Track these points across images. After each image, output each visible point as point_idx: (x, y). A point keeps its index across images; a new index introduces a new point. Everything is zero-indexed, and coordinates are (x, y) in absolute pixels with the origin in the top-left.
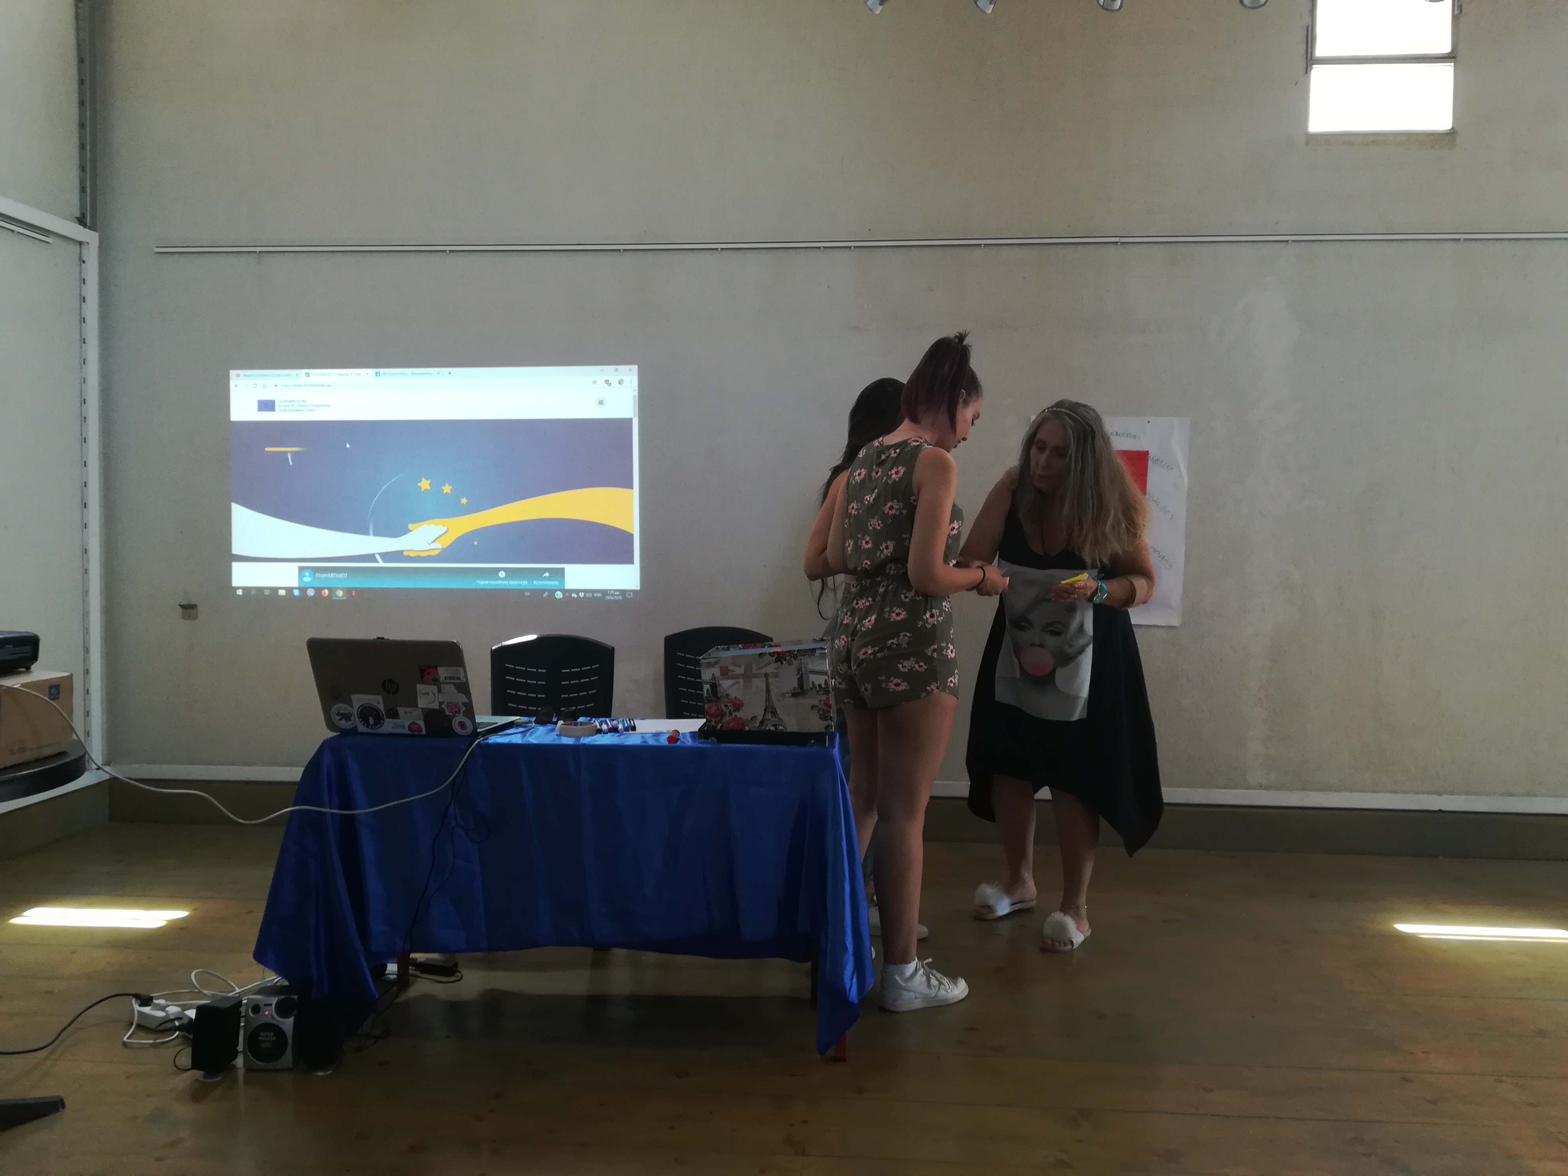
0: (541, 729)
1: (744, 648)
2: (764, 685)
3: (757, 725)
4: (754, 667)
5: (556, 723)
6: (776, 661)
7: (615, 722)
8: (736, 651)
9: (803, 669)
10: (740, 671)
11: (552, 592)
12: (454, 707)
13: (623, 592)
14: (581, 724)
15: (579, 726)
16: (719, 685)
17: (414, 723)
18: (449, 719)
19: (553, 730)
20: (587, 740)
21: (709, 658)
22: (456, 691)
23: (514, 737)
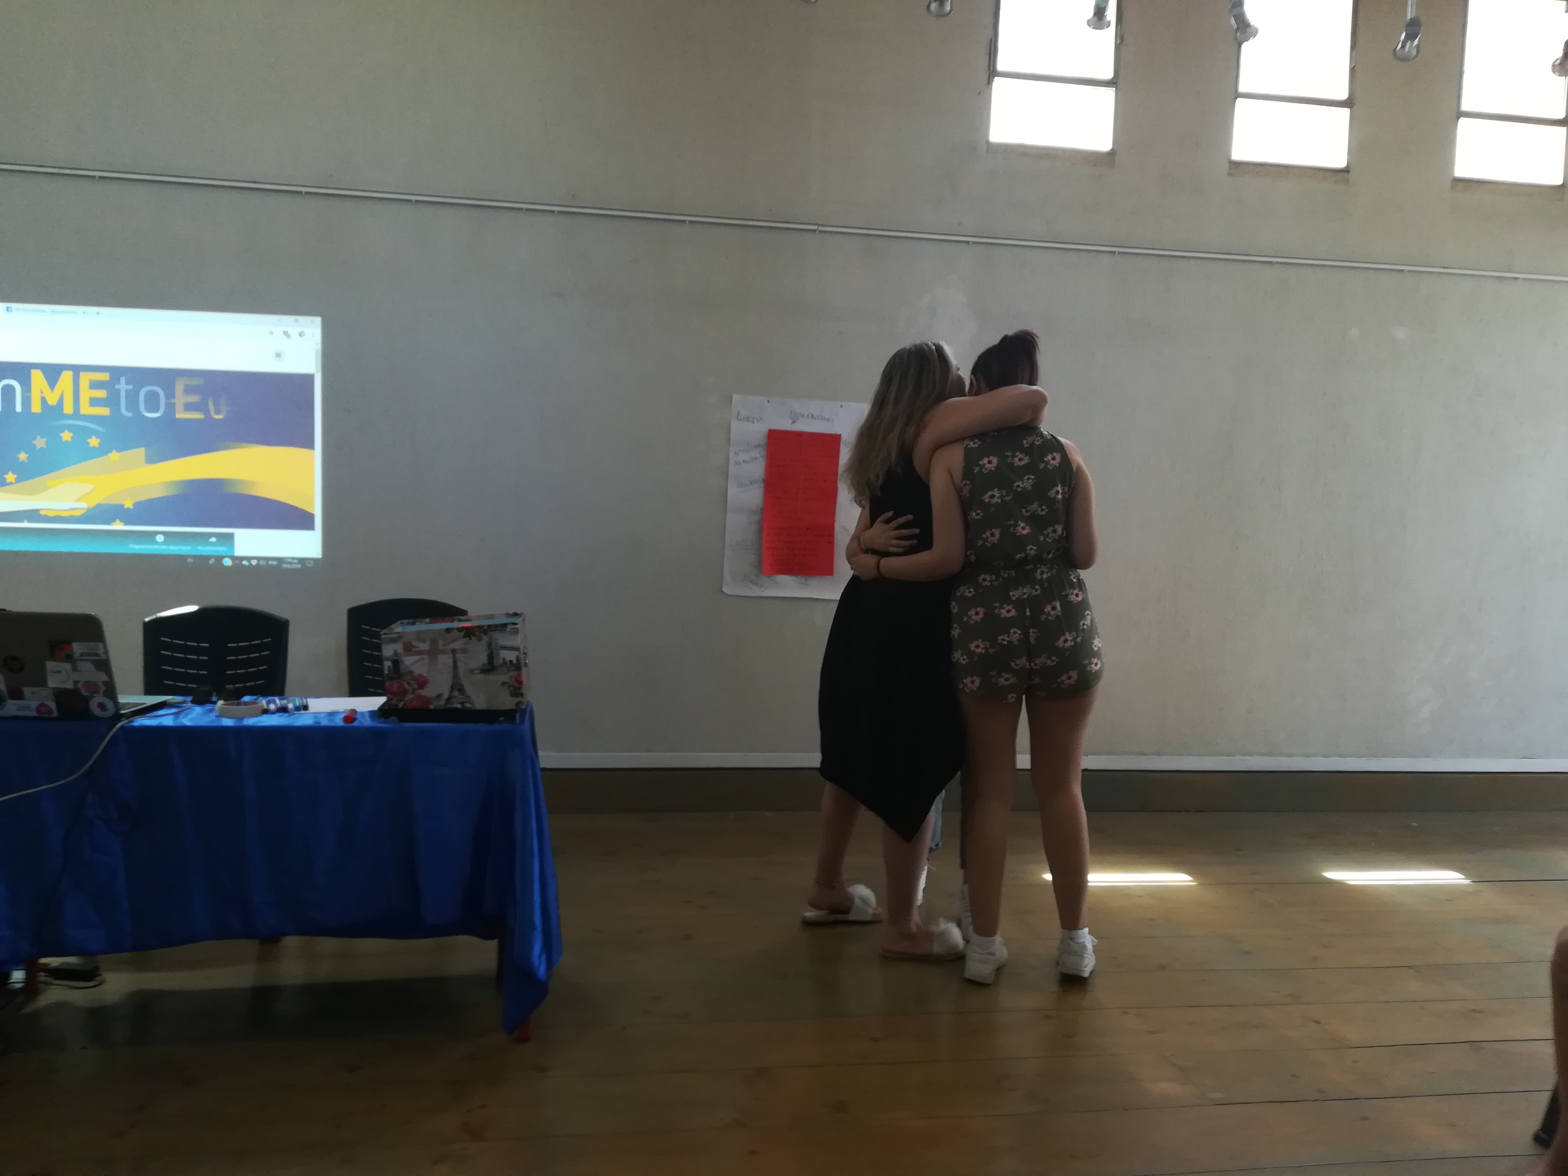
0: (198, 710)
1: (431, 623)
2: (450, 662)
3: (442, 702)
4: (441, 643)
5: (215, 703)
6: (465, 637)
7: (285, 702)
8: (424, 626)
9: (493, 644)
10: (425, 647)
11: (219, 559)
12: (93, 687)
13: (302, 561)
14: (246, 704)
15: (242, 707)
16: (402, 661)
17: (42, 705)
18: (86, 700)
19: (211, 711)
20: (250, 722)
21: (392, 633)
22: (94, 669)
23: (166, 719)
